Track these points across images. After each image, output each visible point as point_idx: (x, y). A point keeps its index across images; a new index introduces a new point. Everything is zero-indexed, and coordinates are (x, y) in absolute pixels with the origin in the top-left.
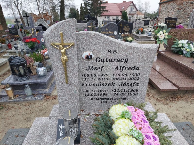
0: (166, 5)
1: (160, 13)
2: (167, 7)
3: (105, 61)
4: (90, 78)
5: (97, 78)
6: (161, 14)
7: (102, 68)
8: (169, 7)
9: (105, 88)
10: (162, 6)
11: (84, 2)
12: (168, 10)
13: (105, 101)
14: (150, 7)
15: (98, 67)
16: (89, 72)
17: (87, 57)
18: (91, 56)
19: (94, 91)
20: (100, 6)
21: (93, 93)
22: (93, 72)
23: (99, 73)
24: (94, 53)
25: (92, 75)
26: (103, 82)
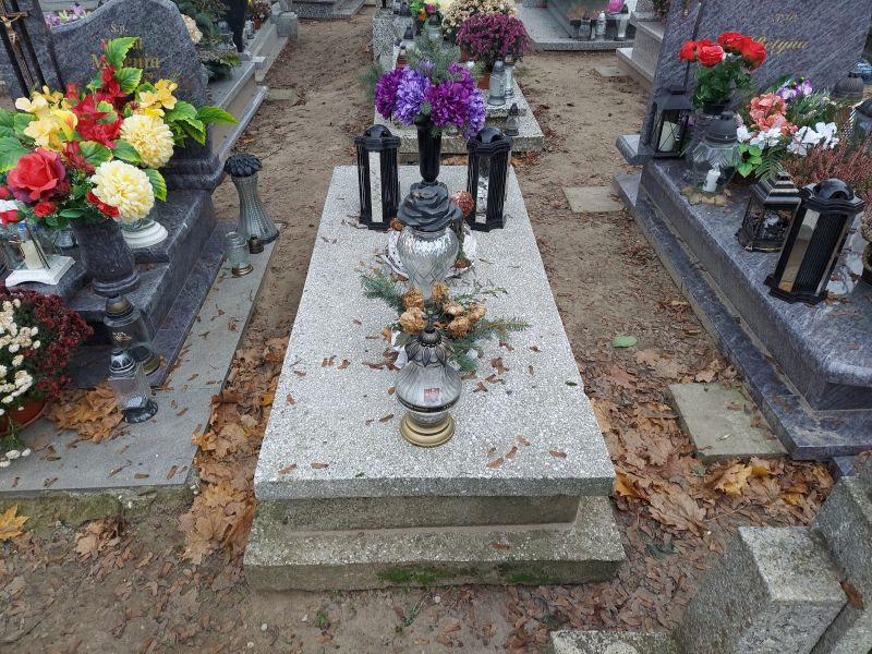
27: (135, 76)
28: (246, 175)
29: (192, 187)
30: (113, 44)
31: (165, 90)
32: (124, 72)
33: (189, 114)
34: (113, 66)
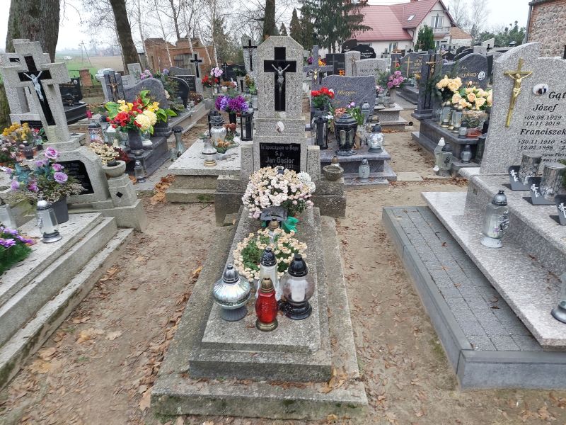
0: (553, 8)
1: (532, 31)
2: (556, 14)
3: (561, 96)
4: (534, 123)
5: (545, 121)
6: (536, 35)
7: (555, 106)
8: (562, 13)
9: (551, 137)
10: (538, 10)
11: (300, 6)
12: (560, 23)
13: (548, 157)
14: (487, 13)
15: (549, 105)
16: (535, 114)
17: (540, 91)
18: (545, 90)
19: (534, 142)
20: (346, 15)
21: (533, 145)
22: (542, 113)
23: (549, 114)
24: (550, 85)
25: (539, 117)
26: (551, 128)
27: (147, 101)
28: (178, 132)
29: (161, 136)
30: (142, 92)
31: (156, 104)
32: (144, 99)
33: (163, 112)
34: (142, 98)
